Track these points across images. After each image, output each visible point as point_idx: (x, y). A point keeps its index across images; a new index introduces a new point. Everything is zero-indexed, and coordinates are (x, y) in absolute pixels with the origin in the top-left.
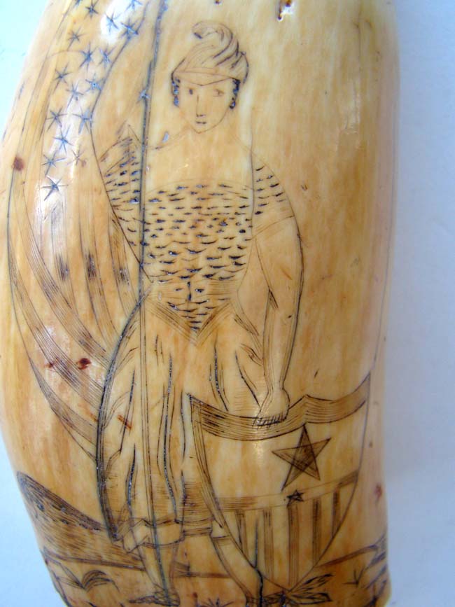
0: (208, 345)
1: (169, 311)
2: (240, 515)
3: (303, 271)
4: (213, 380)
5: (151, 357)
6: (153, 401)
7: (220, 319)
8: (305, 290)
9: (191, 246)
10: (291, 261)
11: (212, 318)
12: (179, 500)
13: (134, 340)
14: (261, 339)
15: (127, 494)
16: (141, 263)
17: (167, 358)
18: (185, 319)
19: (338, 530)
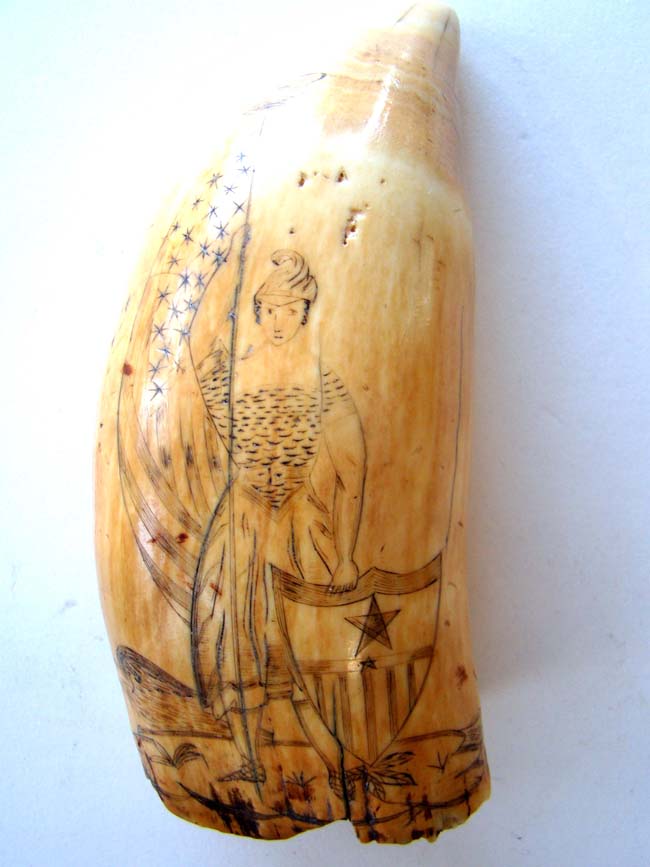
0: (286, 521)
1: (253, 493)
2: (317, 678)
4: (291, 551)
5: (238, 532)
6: (240, 570)
7: (295, 498)
8: (368, 476)
9: (270, 439)
10: (355, 450)
11: (289, 498)
12: (263, 663)
13: (225, 517)
14: (330, 515)
15: (218, 657)
16: (230, 453)
17: (252, 533)
18: (267, 499)
19: (415, 704)
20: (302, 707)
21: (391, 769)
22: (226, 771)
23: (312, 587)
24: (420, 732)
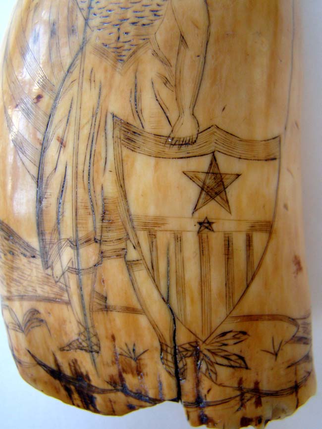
0: (130, 74)
2: (152, 236)
3: (209, 26)
4: (133, 101)
5: (86, 85)
6: (84, 121)
7: (141, 52)
9: (122, 5)
11: (134, 53)
12: (99, 217)
14: (173, 69)
15: (58, 212)
16: (86, 20)
17: (98, 84)
18: (113, 54)
19: (252, 279)
20: (135, 268)
21: (224, 348)
22: (66, 341)
23: (152, 137)
24: (256, 311)
